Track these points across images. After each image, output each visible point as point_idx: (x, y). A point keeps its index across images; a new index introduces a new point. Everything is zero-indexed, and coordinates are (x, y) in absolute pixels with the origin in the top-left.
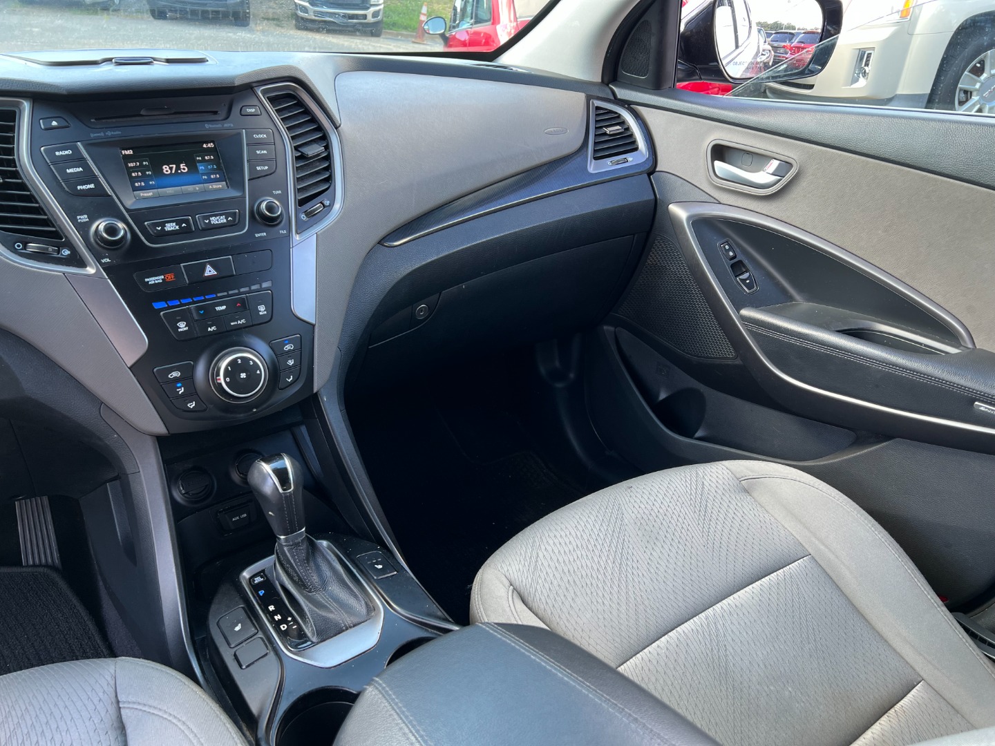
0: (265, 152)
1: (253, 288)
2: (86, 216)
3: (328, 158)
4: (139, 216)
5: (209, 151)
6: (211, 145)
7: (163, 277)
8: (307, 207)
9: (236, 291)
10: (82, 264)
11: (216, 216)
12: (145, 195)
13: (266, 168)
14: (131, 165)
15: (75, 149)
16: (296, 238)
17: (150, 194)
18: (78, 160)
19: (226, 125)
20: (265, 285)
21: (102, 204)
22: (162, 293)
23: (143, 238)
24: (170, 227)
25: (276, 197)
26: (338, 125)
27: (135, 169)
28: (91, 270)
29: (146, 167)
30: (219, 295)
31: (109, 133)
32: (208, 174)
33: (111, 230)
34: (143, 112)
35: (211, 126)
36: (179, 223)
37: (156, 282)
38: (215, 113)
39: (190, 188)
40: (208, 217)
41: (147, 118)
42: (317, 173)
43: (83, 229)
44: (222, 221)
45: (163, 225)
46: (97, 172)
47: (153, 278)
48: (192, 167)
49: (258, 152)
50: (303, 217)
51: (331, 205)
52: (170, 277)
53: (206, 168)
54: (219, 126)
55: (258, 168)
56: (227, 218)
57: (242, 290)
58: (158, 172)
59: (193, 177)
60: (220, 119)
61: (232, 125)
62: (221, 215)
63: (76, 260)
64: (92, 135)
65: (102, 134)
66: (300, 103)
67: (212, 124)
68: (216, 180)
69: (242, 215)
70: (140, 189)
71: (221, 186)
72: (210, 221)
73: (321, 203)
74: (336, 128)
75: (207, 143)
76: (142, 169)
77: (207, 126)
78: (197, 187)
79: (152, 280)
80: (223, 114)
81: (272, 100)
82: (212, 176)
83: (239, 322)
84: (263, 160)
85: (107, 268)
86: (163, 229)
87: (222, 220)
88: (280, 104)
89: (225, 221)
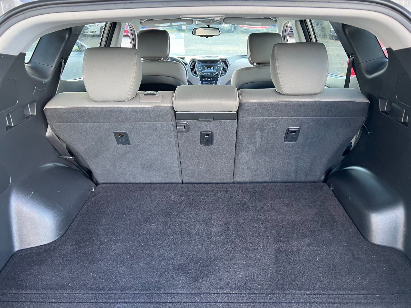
0: (219, 67)
3: (227, 69)
4: (204, 73)
5: (213, 67)
8: (222, 74)
10: (198, 77)
13: (218, 69)
16: (220, 77)
17: (206, 71)
18: (200, 67)
21: (201, 71)
22: (204, 81)
23: (204, 75)
24: (207, 74)
25: (219, 72)
26: (230, 65)
28: (198, 78)
33: (201, 74)
34: (208, 63)
38: (215, 63)
39: (210, 70)
42: (225, 70)
43: (199, 73)
46: (202, 68)
47: (204, 79)
48: (211, 68)
51: (225, 74)
58: (207, 68)
63: (197, 77)
65: (203, 64)
66: (226, 62)
68: (212, 70)
69: (214, 74)
76: (206, 68)
77: (213, 64)
81: (222, 62)
85: (200, 78)
87: (212, 74)
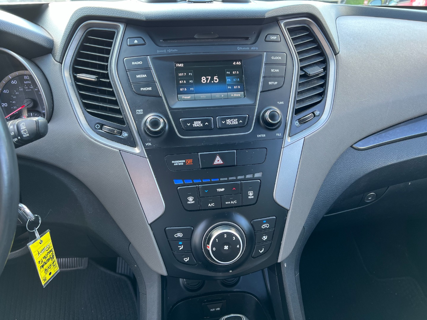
0: (278, 71)
1: (248, 176)
2: (142, 110)
3: (325, 77)
5: (237, 68)
6: (239, 63)
7: (184, 161)
8: (301, 115)
9: (234, 178)
10: (133, 144)
11: (231, 118)
12: (186, 97)
13: (276, 83)
14: (180, 75)
15: (145, 61)
16: (288, 140)
17: (189, 97)
18: (146, 69)
19: (252, 48)
20: (257, 175)
21: (154, 103)
22: (182, 173)
23: (176, 131)
24: (197, 124)
25: (279, 107)
26: (337, 52)
27: (182, 78)
28: (137, 150)
29: (191, 78)
30: (221, 179)
31: (170, 51)
32: (232, 86)
33: (155, 123)
34: (196, 37)
35: (241, 48)
36: (203, 121)
37: (179, 164)
38: (247, 38)
39: (217, 95)
40: (225, 119)
41: (198, 41)
42: (314, 88)
43: (138, 119)
44: (235, 123)
45: (192, 122)
46: (156, 79)
47: (178, 162)
48: (222, 80)
49: (272, 70)
50: (297, 123)
51: (320, 116)
52: (190, 162)
53: (232, 80)
54: (248, 48)
55: (270, 83)
56: (238, 121)
57: (239, 177)
58: (198, 81)
59: (222, 87)
60: (249, 43)
61: (257, 48)
62: (235, 118)
63: (131, 141)
64: (158, 51)
65: (165, 51)
66: (311, 34)
67: (242, 47)
68: (237, 91)
69: (250, 119)
70: (183, 93)
71: (239, 95)
72: (226, 122)
73: (313, 113)
74: (335, 55)
75: (236, 61)
76: (187, 78)
77: (239, 48)
78: (223, 95)
79: (177, 163)
80: (252, 40)
82: (235, 87)
83: (232, 202)
84: (274, 77)
85: (149, 151)
86: (191, 125)
88: (296, 34)
89: (237, 123)
